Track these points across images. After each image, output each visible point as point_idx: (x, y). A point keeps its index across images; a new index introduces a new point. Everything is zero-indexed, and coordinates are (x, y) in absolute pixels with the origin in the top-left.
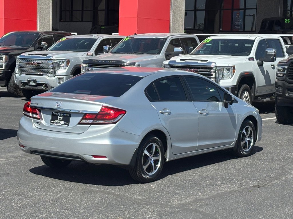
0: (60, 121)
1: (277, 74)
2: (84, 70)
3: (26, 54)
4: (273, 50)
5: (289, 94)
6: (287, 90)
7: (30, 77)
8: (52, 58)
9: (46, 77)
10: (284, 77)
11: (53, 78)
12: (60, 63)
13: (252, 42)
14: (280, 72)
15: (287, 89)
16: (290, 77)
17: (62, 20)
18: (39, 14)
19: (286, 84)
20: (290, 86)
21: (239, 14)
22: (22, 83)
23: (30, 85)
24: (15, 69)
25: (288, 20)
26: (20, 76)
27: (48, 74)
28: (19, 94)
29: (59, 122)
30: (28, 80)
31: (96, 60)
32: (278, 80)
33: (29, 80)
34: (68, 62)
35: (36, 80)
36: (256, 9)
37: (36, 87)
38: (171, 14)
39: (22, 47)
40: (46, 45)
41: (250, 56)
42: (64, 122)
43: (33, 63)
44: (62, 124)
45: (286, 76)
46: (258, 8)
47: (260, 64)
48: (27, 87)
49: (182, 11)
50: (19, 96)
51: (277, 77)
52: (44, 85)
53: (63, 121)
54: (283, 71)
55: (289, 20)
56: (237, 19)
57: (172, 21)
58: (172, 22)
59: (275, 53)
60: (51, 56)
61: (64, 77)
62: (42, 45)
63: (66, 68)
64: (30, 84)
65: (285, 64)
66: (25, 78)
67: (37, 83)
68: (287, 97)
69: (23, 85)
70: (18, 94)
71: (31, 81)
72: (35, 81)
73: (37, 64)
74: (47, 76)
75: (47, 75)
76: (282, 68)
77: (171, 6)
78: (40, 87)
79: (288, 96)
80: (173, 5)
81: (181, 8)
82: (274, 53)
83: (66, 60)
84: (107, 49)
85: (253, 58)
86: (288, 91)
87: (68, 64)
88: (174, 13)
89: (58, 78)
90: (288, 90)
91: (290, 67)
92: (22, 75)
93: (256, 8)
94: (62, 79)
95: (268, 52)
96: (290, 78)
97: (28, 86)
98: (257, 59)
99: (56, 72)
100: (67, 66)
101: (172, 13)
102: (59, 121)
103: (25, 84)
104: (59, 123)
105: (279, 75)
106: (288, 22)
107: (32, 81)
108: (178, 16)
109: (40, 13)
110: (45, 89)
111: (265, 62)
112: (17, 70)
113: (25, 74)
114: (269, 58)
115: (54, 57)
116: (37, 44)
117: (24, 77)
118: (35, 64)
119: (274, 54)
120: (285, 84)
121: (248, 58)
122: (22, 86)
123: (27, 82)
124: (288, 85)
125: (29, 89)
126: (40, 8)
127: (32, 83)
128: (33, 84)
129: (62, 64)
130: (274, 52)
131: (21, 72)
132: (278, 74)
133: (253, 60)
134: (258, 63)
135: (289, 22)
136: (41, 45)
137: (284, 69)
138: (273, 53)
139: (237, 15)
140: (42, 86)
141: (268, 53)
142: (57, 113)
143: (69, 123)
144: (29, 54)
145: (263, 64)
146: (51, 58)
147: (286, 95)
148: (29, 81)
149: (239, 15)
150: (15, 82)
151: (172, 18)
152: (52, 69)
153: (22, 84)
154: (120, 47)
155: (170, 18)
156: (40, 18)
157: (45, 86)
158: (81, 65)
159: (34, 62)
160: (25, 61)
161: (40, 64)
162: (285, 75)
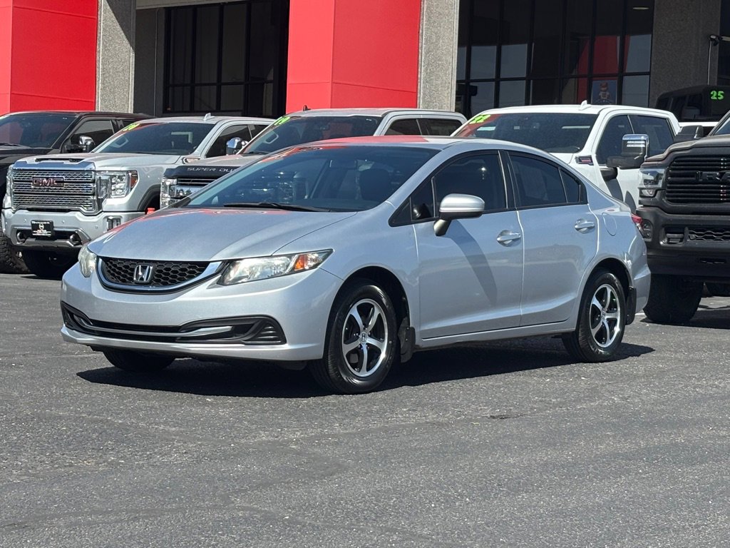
1: (641, 189)
2: (166, 195)
3: (31, 160)
4: (642, 138)
5: (669, 239)
6: (663, 229)
7: (38, 216)
8: (93, 168)
9: (78, 215)
10: (656, 197)
11: (95, 219)
12: (113, 181)
13: (592, 119)
14: (649, 186)
15: (663, 227)
16: (672, 196)
17: (169, 109)
18: (99, 86)
19: (661, 215)
20: (669, 220)
21: (605, 88)
22: (18, 231)
23: (38, 238)
24: (4, 200)
25: (720, 92)
26: (13, 215)
27: (81, 208)
28: (18, 266)
30: (32, 224)
31: (196, 167)
32: (645, 206)
33: (34, 222)
34: (133, 177)
35: (52, 223)
36: (649, 74)
37: (51, 242)
38: (419, 76)
39: (29, 148)
40: (89, 143)
41: (583, 153)
43: (45, 180)
45: (663, 195)
46: (653, 70)
47: (607, 174)
48: (30, 242)
49: (451, 70)
50: (17, 271)
51: (641, 199)
52: (71, 237)
54: (656, 182)
55: (722, 92)
56: (603, 100)
57: (422, 94)
58: (424, 98)
59: (645, 144)
60: (90, 163)
61: (123, 217)
62: (81, 143)
63: (127, 194)
64: (39, 233)
65: (660, 163)
66: (25, 218)
67: (56, 232)
68: (664, 249)
69: (21, 237)
70: (14, 264)
71: (40, 226)
72: (49, 226)
73: (56, 182)
74: (79, 213)
75: (79, 211)
76: (652, 174)
77: (420, 57)
78: (63, 241)
79: (666, 247)
80: (426, 54)
81: (447, 61)
82: (644, 146)
83: (127, 172)
84: (235, 147)
85: (590, 157)
86: (666, 233)
87: (133, 183)
88: (429, 74)
89: (107, 217)
90: (665, 230)
91: (672, 169)
92: (20, 212)
93: (649, 70)
94: (118, 220)
95: (628, 142)
96: (670, 198)
97: (33, 240)
98: (601, 162)
99: (103, 204)
100: (131, 189)
101: (422, 75)
103: (25, 234)
105: (646, 192)
106: (719, 98)
107: (43, 227)
108: (439, 82)
109: (103, 84)
110: (75, 245)
111: (621, 169)
112: (8, 201)
113: (28, 209)
114: (631, 158)
115: (98, 166)
116: (70, 141)
117: (24, 216)
118: (50, 183)
119: (644, 148)
120: (659, 213)
121: (576, 158)
122: (19, 242)
123: (30, 228)
124: (665, 217)
125: (36, 247)
126: (103, 69)
127: (42, 232)
128: (45, 233)
129: (118, 183)
130: (643, 142)
131: (18, 205)
132: (643, 191)
133: (591, 163)
134: (603, 172)
135: (721, 97)
136: (78, 143)
137: (658, 177)
138: (642, 146)
139: (601, 91)
140: (67, 238)
141: (628, 146)
144: (38, 160)
145: (616, 173)
146: (91, 167)
147: (661, 243)
148: (36, 227)
149: (605, 91)
150: (4, 229)
151: (424, 87)
152: (93, 195)
153: (18, 234)
154: (267, 141)
155: (419, 87)
156: (102, 95)
157: (74, 240)
158: (160, 181)
159: (47, 178)
160: (26, 176)
161: (63, 182)
162: (658, 192)
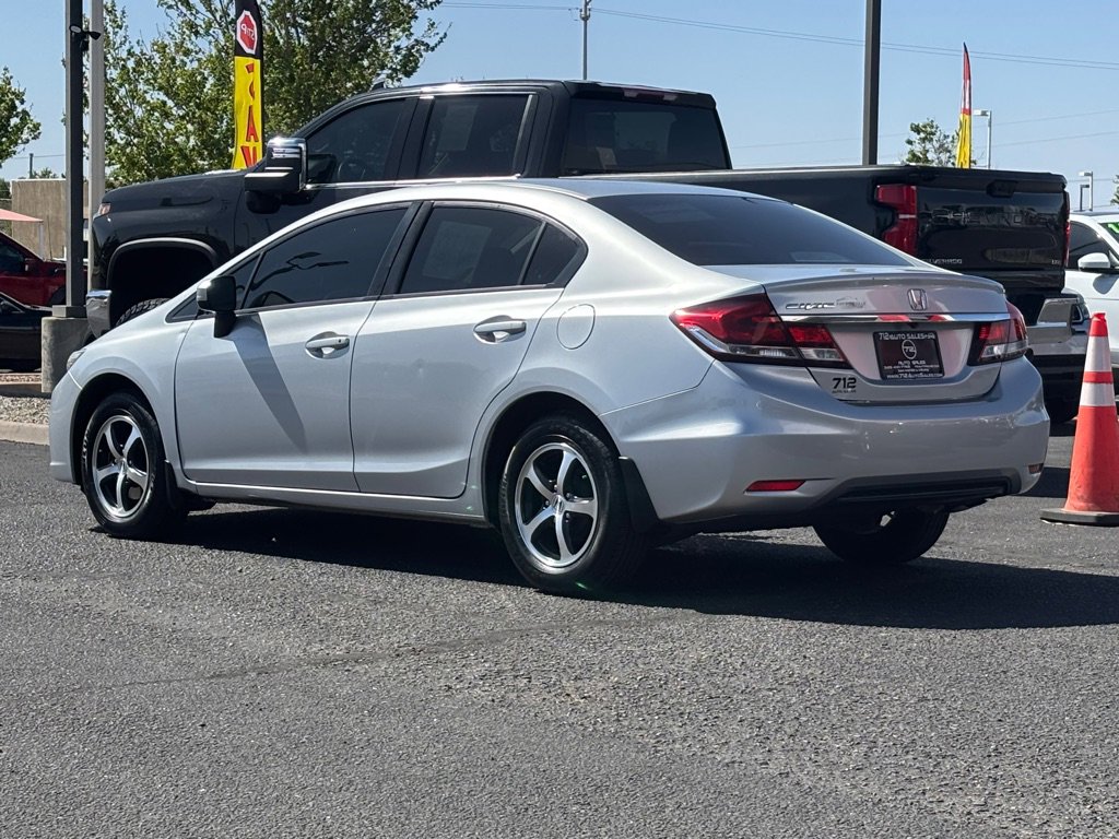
0: (914, 363)
29: (912, 366)
42: (927, 364)
44: (925, 373)
53: (924, 362)
102: (911, 361)
104: (913, 370)
142: (895, 333)
143: (941, 363)
